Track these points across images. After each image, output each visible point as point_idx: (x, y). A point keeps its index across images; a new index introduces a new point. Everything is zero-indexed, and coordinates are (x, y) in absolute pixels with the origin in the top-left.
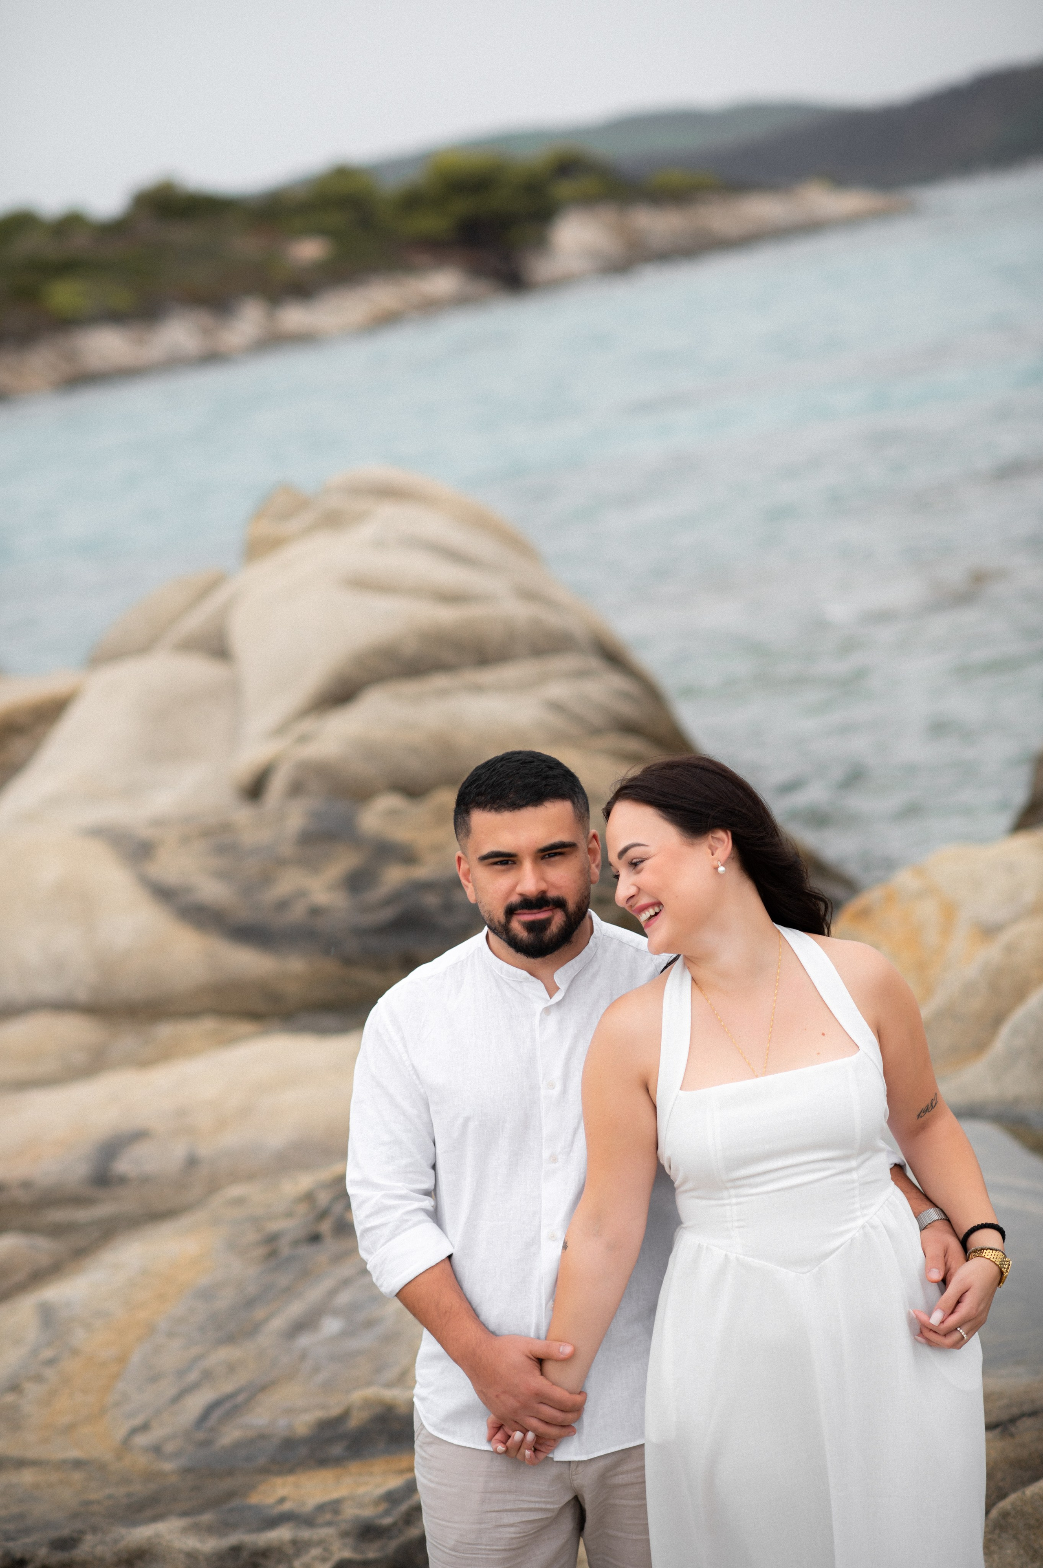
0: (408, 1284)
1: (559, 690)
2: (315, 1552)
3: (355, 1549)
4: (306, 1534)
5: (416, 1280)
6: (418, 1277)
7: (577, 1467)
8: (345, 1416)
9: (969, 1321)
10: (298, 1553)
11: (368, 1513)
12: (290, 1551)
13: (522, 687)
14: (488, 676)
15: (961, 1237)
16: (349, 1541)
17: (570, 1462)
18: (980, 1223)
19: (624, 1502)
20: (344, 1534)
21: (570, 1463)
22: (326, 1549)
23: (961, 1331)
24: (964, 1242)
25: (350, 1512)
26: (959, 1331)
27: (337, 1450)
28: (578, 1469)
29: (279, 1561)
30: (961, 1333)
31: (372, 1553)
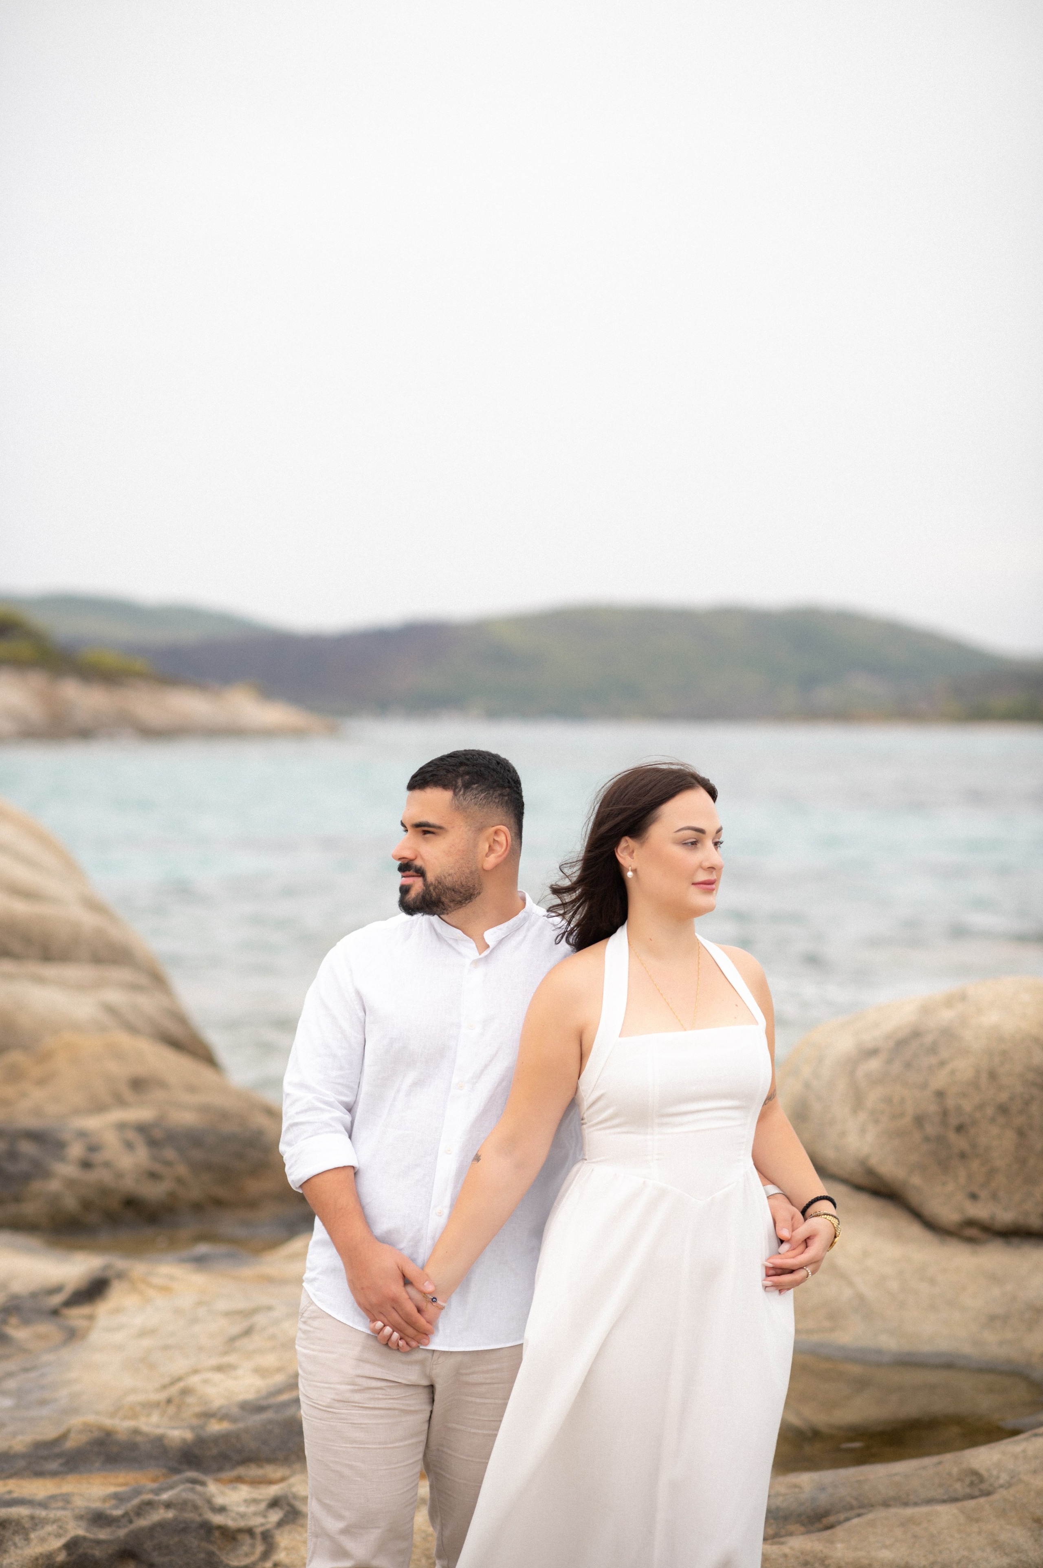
0: (316, 1175)
1: (115, 996)
2: (49, 1528)
3: (87, 1530)
4: (43, 1513)
5: (321, 1176)
6: (320, 1175)
7: (438, 1358)
8: (64, 1437)
9: (811, 1263)
10: (35, 1527)
11: (97, 1505)
12: (27, 1524)
13: (80, 987)
14: (51, 971)
15: (802, 1207)
16: (83, 1524)
17: (434, 1350)
18: (819, 1196)
19: (470, 1399)
20: (79, 1518)
21: (434, 1352)
22: (61, 1527)
23: (807, 1269)
24: (804, 1212)
25: (79, 1503)
26: (805, 1269)
27: (53, 1466)
28: (439, 1360)
29: (15, 1533)
30: (807, 1271)
31: (103, 1534)
